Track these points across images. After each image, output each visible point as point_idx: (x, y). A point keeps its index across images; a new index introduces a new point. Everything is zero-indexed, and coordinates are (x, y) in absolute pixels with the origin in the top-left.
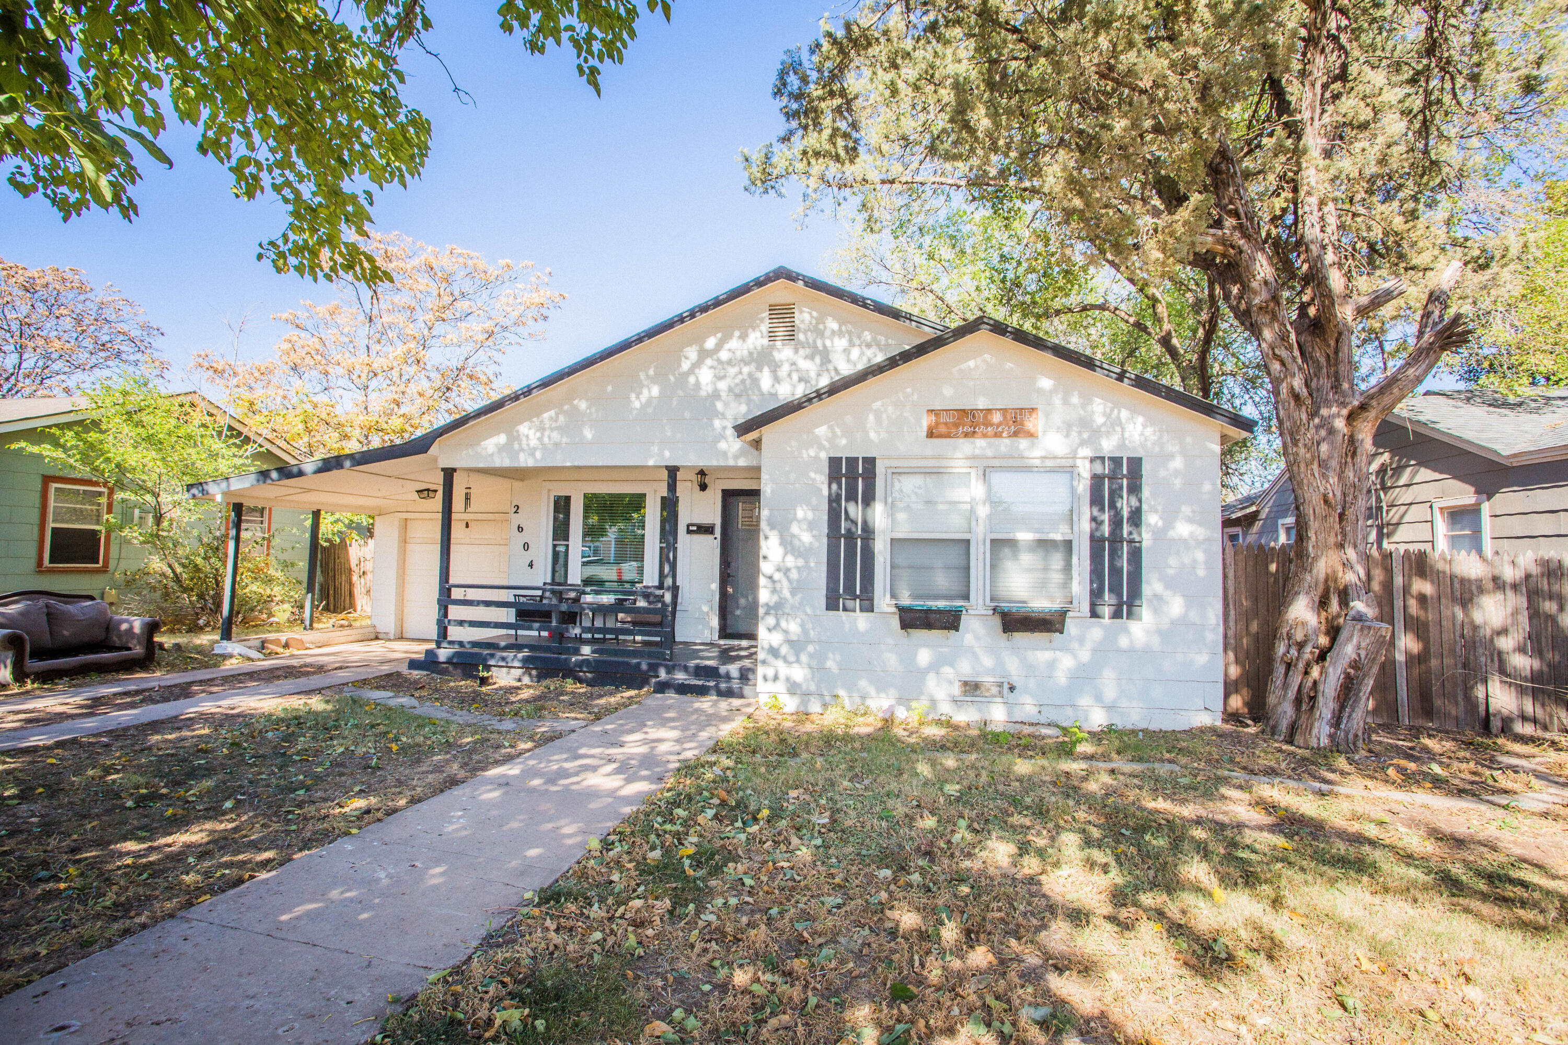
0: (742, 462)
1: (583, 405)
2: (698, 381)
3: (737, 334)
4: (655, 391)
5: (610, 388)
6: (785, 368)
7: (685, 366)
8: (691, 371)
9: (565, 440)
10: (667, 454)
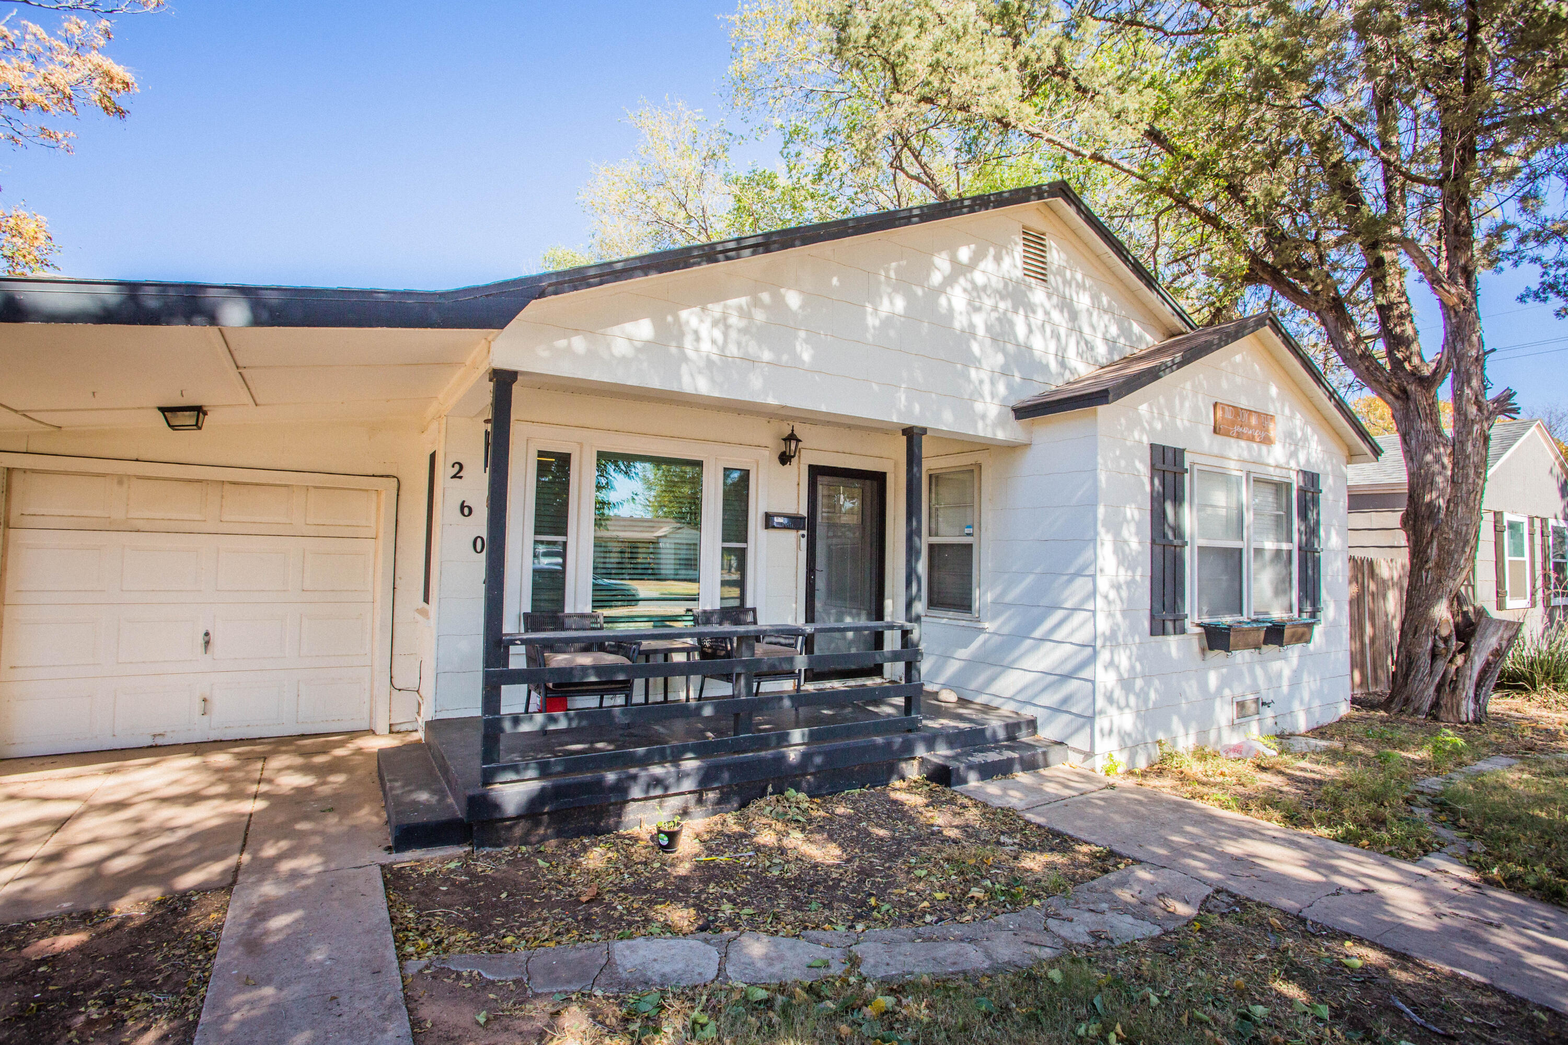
0: (1001, 435)
1: (793, 299)
2: (951, 309)
3: (992, 251)
4: (900, 304)
5: (835, 281)
6: (1040, 315)
7: (936, 278)
8: (940, 290)
9: (767, 356)
10: (917, 408)
